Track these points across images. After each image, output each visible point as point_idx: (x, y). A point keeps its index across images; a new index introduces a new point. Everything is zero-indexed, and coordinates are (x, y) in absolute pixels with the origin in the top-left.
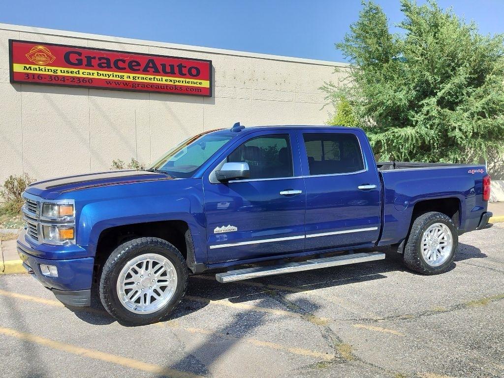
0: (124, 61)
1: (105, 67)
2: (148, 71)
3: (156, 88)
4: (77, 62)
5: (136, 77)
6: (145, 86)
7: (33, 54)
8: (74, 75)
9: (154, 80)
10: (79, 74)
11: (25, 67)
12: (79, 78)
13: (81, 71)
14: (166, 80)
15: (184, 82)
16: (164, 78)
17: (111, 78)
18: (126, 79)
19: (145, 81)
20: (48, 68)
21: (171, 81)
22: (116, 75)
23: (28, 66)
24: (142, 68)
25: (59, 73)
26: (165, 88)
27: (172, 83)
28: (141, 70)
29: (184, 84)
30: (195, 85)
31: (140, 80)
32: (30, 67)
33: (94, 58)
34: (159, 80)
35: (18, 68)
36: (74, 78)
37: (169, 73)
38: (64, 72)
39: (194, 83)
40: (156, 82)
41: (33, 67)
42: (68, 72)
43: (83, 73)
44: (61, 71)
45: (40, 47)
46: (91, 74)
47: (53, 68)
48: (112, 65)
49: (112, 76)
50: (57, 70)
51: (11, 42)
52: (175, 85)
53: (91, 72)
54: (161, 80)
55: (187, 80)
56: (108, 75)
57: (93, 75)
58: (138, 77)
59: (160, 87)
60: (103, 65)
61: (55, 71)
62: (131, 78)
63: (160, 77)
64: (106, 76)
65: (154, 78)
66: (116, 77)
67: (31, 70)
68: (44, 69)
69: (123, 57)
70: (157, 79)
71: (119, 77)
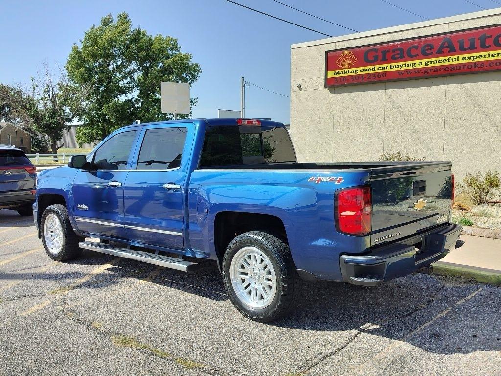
0: (417, 48)
1: (398, 58)
2: (443, 53)
3: (451, 69)
4: (373, 59)
5: (428, 62)
6: (438, 70)
7: (341, 60)
8: (371, 72)
9: (449, 61)
10: (375, 70)
11: (335, 72)
12: (374, 74)
13: (377, 67)
14: (463, 59)
15: (487, 56)
16: (461, 57)
17: (403, 68)
18: (417, 66)
19: (438, 64)
20: (351, 69)
21: (469, 58)
22: (408, 64)
23: (337, 71)
24: (435, 51)
25: (359, 73)
26: (462, 67)
27: (471, 61)
28: (435, 53)
29: (487, 59)
31: (433, 65)
32: (338, 72)
33: (389, 51)
34: (455, 60)
35: (331, 74)
36: (370, 75)
37: (466, 49)
38: (363, 71)
40: (451, 63)
41: (340, 71)
42: (366, 70)
43: (378, 68)
44: (360, 71)
45: (347, 52)
46: (385, 68)
47: (354, 69)
48: (405, 55)
49: (404, 66)
50: (357, 70)
51: (327, 53)
52: (475, 63)
53: (385, 65)
55: (492, 53)
56: (400, 65)
57: (387, 68)
58: (431, 62)
59: (455, 68)
60: (397, 56)
61: (356, 72)
62: (424, 64)
63: (456, 57)
64: (398, 67)
65: (449, 59)
66: (408, 66)
67: (339, 74)
68: (348, 71)
69: (416, 43)
70: (452, 59)
71: (411, 66)
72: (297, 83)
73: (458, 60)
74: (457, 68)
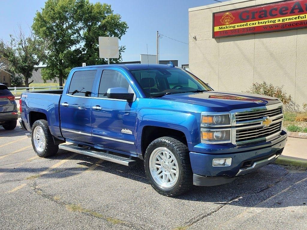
0: (276, 10)
2: (294, 13)
3: (300, 24)
4: (246, 18)
5: (284, 19)
6: (291, 25)
7: (224, 19)
8: (245, 27)
9: (299, 18)
10: (247, 25)
11: (220, 28)
12: (247, 28)
13: (249, 23)
17: (267, 24)
18: (277, 22)
19: (291, 21)
20: (231, 25)
22: (270, 21)
23: (221, 27)
24: (289, 12)
25: (236, 28)
31: (288, 21)
32: (222, 27)
33: (257, 12)
34: (303, 18)
35: (217, 29)
36: (244, 29)
38: (239, 26)
40: (300, 19)
42: (241, 26)
43: (251, 24)
44: (237, 26)
45: (227, 13)
46: (254, 24)
47: (233, 25)
48: (268, 14)
49: (267, 22)
50: (235, 26)
51: (214, 14)
53: (254, 22)
54: (304, 17)
56: (265, 22)
57: (255, 24)
58: (286, 19)
59: (303, 23)
60: (262, 16)
61: (234, 27)
62: (281, 21)
63: (304, 15)
64: (263, 23)
65: (299, 17)
66: (270, 22)
67: (222, 29)
68: (228, 27)
69: (276, 6)
70: (301, 17)
71: (272, 22)
72: (193, 35)
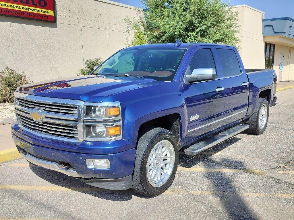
3: (16, 13)
6: (7, 12)
9: (14, 7)
14: (23, 8)
15: (36, 10)
16: (22, 6)
19: (7, 7)
21: (26, 9)
26: (22, 13)
27: (27, 11)
29: (36, 12)
30: (44, 13)
31: (3, 7)
34: (18, 8)
37: (25, 3)
39: (43, 12)
40: (15, 9)
52: (30, 13)
54: (19, 8)
55: (38, 9)
58: (2, 4)
59: (18, 13)
63: (18, 6)
65: (14, 6)
70: (16, 7)
73: (20, 8)
74: (19, 13)
